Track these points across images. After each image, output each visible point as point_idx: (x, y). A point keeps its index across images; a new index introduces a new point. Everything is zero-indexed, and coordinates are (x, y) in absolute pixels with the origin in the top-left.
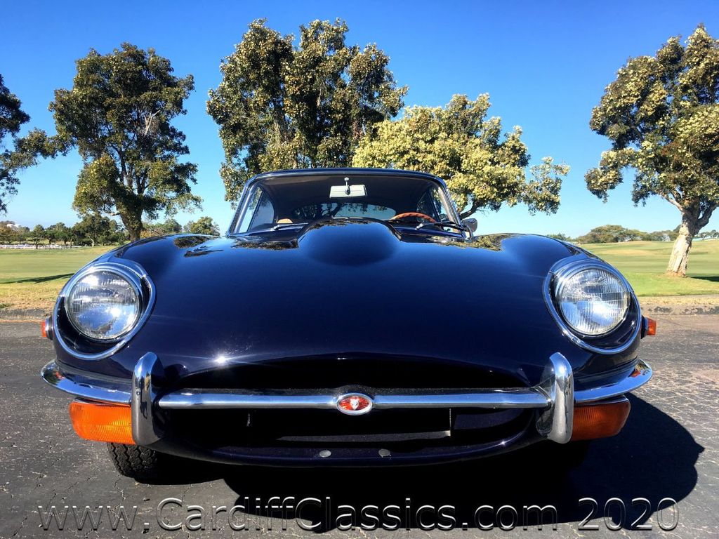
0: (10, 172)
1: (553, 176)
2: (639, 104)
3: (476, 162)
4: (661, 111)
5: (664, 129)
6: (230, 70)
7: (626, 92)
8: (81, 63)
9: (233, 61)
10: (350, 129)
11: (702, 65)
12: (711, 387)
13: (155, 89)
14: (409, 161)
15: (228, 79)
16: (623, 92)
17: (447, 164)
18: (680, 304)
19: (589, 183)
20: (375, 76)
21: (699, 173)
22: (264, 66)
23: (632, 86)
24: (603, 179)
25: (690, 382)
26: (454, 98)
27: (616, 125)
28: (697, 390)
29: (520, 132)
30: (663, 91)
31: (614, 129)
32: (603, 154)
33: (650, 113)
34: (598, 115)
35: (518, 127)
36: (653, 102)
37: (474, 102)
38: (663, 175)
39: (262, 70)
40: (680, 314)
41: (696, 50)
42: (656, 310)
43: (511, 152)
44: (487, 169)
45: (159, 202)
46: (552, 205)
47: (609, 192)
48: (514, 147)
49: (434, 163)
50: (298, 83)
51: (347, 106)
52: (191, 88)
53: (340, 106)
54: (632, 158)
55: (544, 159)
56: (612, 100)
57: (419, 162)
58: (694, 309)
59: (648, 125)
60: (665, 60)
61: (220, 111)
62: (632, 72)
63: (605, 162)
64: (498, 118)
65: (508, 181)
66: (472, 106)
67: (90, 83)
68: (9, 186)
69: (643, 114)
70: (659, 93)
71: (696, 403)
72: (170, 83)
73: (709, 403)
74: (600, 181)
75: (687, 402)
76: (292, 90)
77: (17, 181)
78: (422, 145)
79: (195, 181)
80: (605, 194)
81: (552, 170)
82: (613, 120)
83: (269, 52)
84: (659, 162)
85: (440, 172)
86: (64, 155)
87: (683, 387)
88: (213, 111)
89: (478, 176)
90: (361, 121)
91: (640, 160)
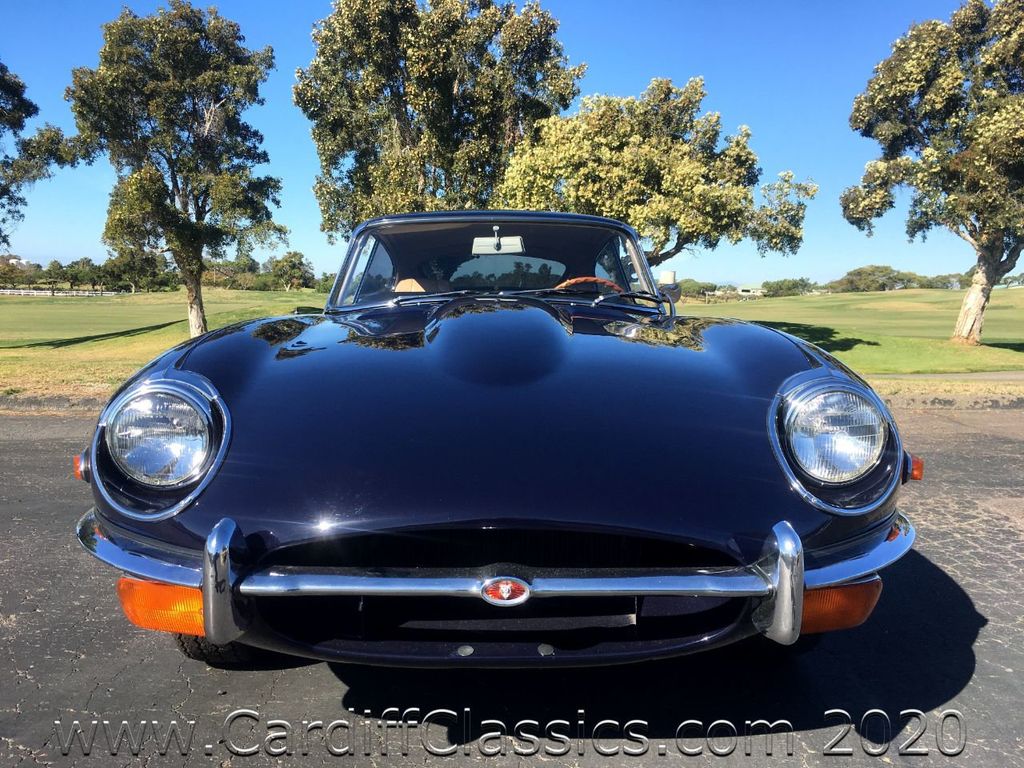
0: (13, 188)
1: (793, 199)
2: (923, 92)
3: (683, 180)
4: (954, 103)
5: (958, 129)
6: (326, 40)
7: (904, 74)
8: (109, 28)
9: (329, 26)
10: (500, 129)
11: (1015, 36)
12: (1003, 526)
13: (217, 68)
14: (587, 177)
15: (322, 53)
16: (899, 74)
17: (641, 182)
18: (968, 393)
19: (846, 208)
20: (537, 50)
21: (1004, 196)
22: (376, 34)
23: (913, 66)
24: (866, 202)
25: (975, 517)
26: (653, 83)
27: (888, 123)
28: (983, 530)
29: (748, 135)
30: (959, 74)
31: (886, 129)
32: (868, 166)
33: (938, 106)
34: (863, 107)
35: (745, 127)
36: (943, 89)
37: (681, 87)
38: (952, 197)
39: (373, 41)
40: (968, 408)
41: (1006, 13)
42: (933, 402)
43: (734, 164)
44: (699, 189)
45: (227, 234)
46: (792, 242)
47: (874, 221)
48: (739, 156)
49: (623, 180)
50: (426, 60)
51: (498, 95)
52: (270, 66)
53: (486, 94)
54: (909, 171)
55: (782, 174)
56: (883, 85)
57: (601, 179)
58: (986, 402)
59: (936, 123)
60: (963, 27)
61: (313, 101)
62: (914, 44)
63: (869, 178)
64: (717, 114)
65: (729, 207)
66: (678, 95)
67: (124, 58)
68: (12, 208)
69: (928, 107)
70: (952, 77)
71: (980, 550)
72: (241, 59)
73: (999, 550)
74: (862, 205)
75: (967, 548)
76: (417, 70)
77: (22, 201)
78: (606, 154)
79: (277, 203)
80: (870, 225)
81: (793, 191)
82: (884, 115)
83: (382, 12)
84: (948, 178)
85: (631, 194)
86: (90, 163)
87: (964, 525)
88: (303, 101)
89: (686, 200)
90: (518, 116)
91: (920, 176)
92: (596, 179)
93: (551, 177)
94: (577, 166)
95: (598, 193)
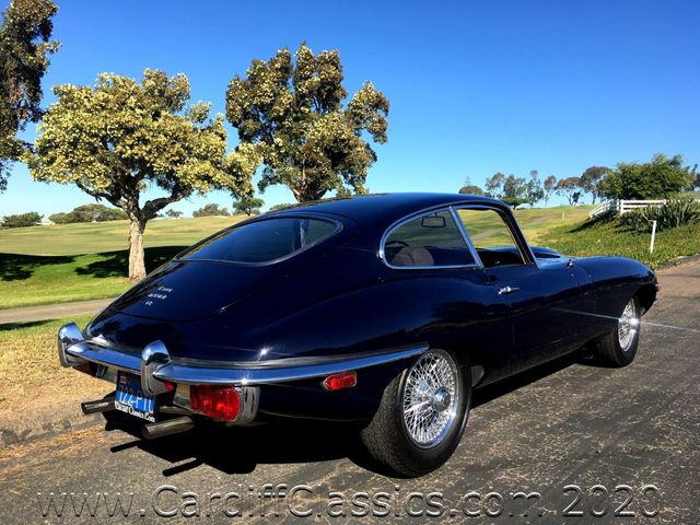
16: (258, 92)
33: (280, 114)
36: (283, 104)
56: (247, 97)
90: (19, 79)
91: (274, 154)
92: (146, 142)
94: (129, 131)
95: (149, 152)
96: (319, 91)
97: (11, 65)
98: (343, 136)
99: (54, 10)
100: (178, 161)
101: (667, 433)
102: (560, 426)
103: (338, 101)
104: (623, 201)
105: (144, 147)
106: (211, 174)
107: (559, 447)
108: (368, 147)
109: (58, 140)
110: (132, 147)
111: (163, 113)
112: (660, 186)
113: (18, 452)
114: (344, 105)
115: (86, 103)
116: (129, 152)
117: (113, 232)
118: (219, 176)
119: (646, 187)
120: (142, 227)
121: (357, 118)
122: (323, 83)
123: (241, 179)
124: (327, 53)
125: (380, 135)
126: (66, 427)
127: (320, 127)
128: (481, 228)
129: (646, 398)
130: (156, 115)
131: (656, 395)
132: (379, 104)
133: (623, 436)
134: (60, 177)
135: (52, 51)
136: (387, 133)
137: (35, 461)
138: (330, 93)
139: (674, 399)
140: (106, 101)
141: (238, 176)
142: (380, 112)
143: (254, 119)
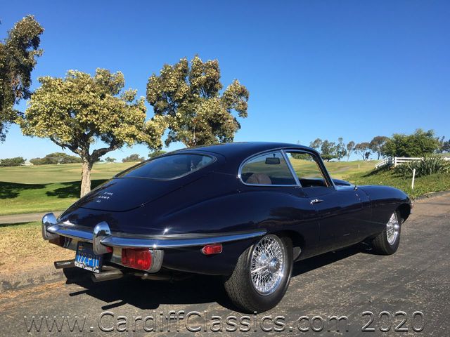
16: (167, 84)
31: (162, 104)
33: (180, 98)
34: (153, 94)
36: (182, 92)
56: (160, 87)
90: (17, 72)
91: (175, 123)
92: (95, 113)
93: (64, 108)
94: (85, 106)
95: (97, 119)
96: (205, 84)
97: (13, 63)
98: (220, 113)
99: (42, 31)
100: (115, 125)
101: (414, 292)
102: (348, 287)
103: (217, 90)
104: (396, 158)
105: (94, 116)
106: (136, 134)
107: (347, 298)
108: (235, 120)
109: (40, 110)
110: (86, 116)
111: (107, 95)
112: (419, 149)
113: (12, 295)
114: (220, 94)
115: (59, 88)
116: (85, 119)
117: (70, 171)
118: (141, 135)
119: (411, 149)
120: (90, 167)
121: (229, 102)
122: (208, 80)
123: (154, 137)
124: (210, 61)
125: (243, 112)
126: (42, 281)
127: (206, 107)
128: (306, 173)
129: (403, 273)
130: (103, 97)
131: (410, 271)
132: (243, 93)
133: (387, 294)
134: (40, 133)
135: (38, 55)
136: (247, 111)
137: (22, 300)
138: (212, 85)
139: (419, 273)
140: (72, 87)
141: (152, 136)
142: (244, 99)
143: (164, 101)
